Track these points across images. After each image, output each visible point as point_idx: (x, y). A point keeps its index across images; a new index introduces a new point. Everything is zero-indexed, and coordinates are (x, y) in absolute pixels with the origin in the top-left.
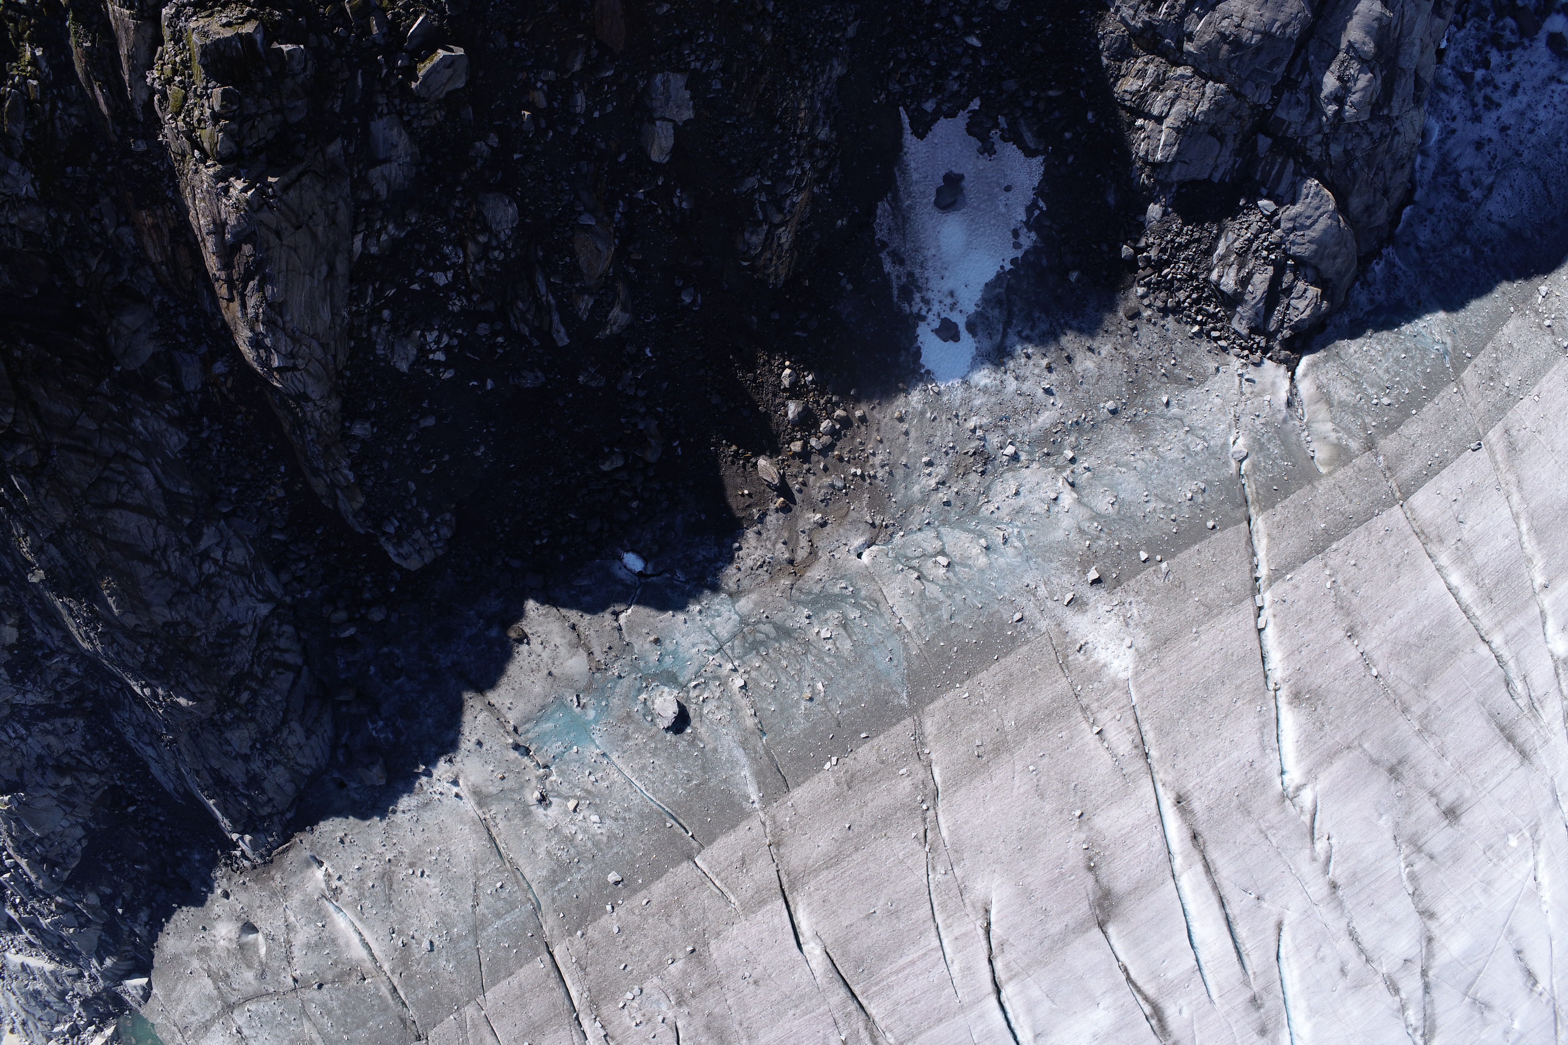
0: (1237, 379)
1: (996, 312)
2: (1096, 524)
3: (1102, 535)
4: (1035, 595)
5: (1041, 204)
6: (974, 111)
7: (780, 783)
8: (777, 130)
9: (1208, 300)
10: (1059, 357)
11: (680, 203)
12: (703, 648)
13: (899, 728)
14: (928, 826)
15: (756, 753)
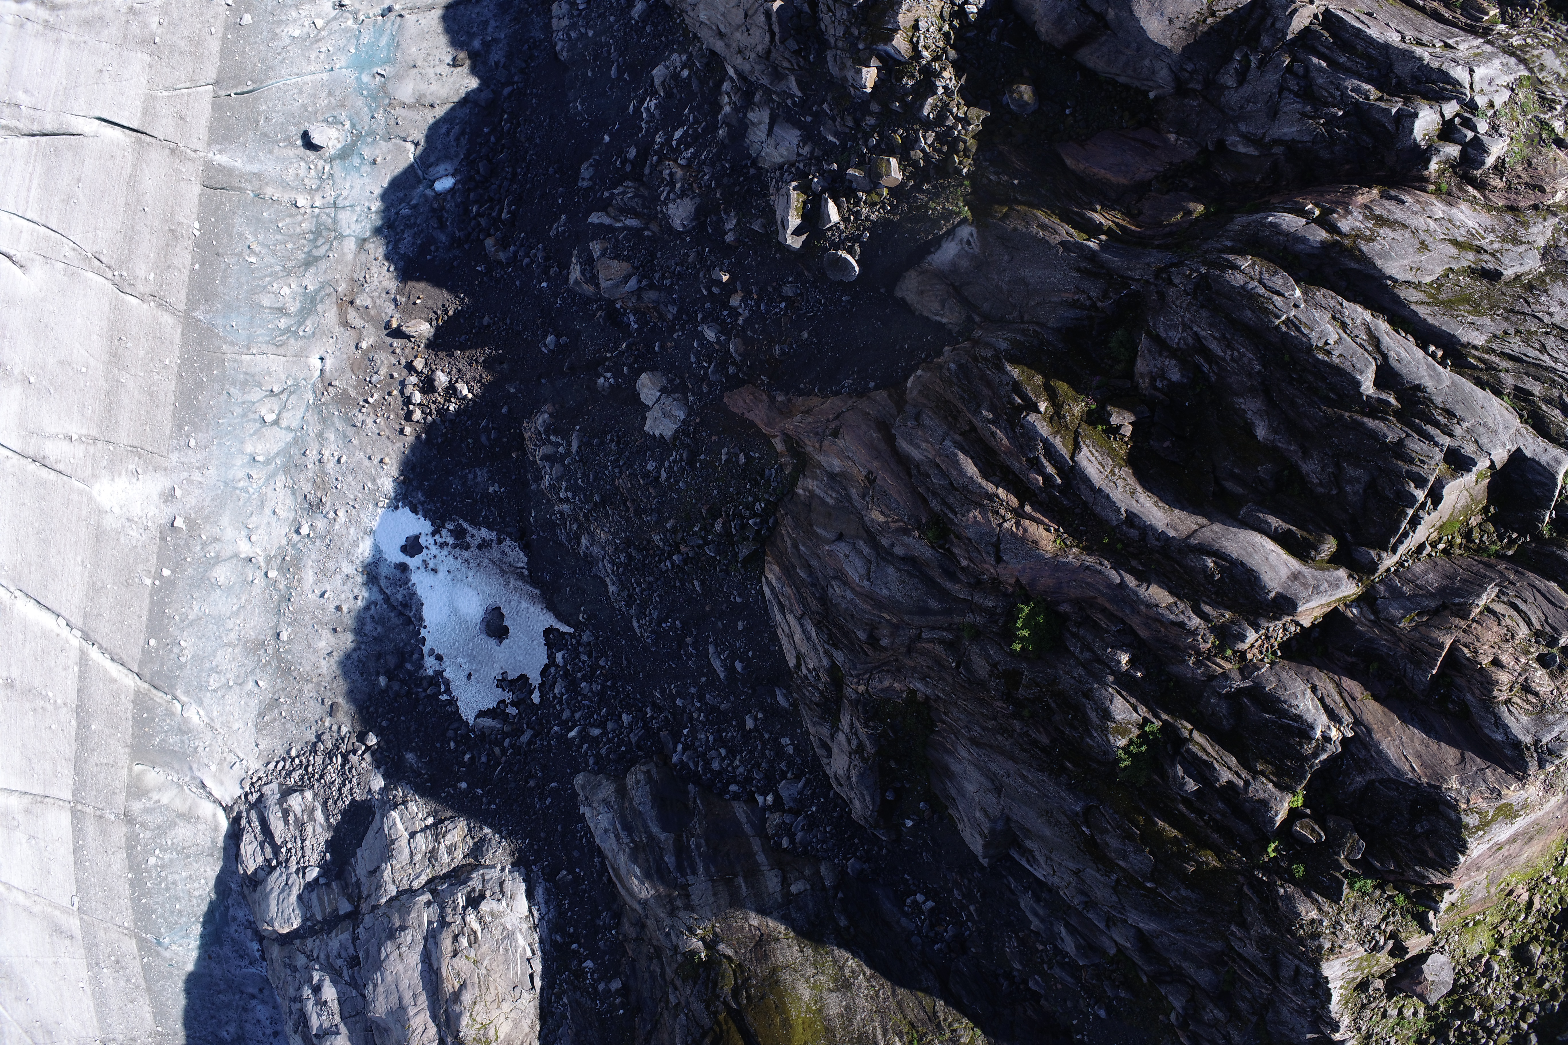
0: (242, 756)
1: (400, 597)
2: (212, 554)
3: (202, 554)
4: (197, 468)
5: (445, 697)
6: (532, 692)
7: (212, 183)
8: (596, 498)
9: (302, 779)
10: (342, 623)
11: (605, 378)
12: (345, 193)
13: (183, 296)
14: (103, 267)
15: (246, 180)
